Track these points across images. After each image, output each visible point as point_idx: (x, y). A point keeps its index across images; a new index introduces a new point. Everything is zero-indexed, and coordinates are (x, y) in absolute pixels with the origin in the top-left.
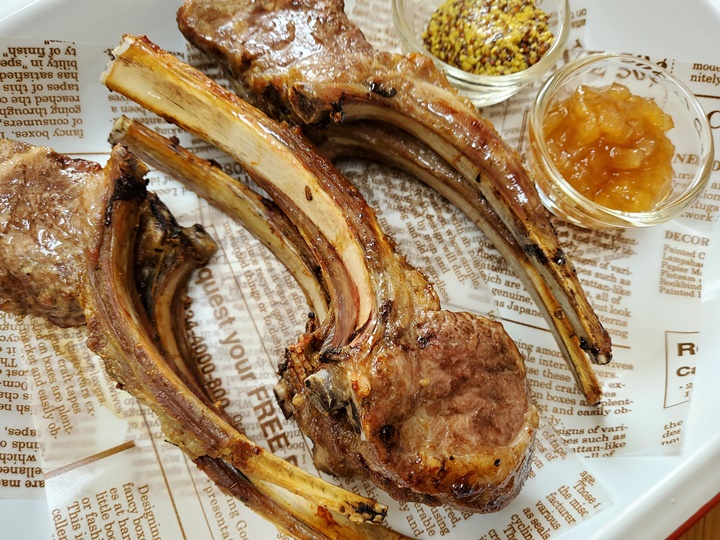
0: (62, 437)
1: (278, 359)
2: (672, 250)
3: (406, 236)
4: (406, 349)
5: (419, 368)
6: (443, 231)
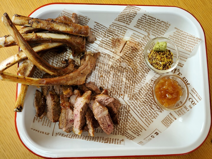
2: (169, 116)
6: (131, 87)
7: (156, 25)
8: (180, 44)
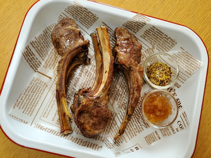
0: (44, 68)
1: (81, 88)
2: (153, 134)
3: (117, 90)
4: (95, 105)
5: (94, 109)
6: (123, 95)
7: (162, 40)
8: (182, 64)
